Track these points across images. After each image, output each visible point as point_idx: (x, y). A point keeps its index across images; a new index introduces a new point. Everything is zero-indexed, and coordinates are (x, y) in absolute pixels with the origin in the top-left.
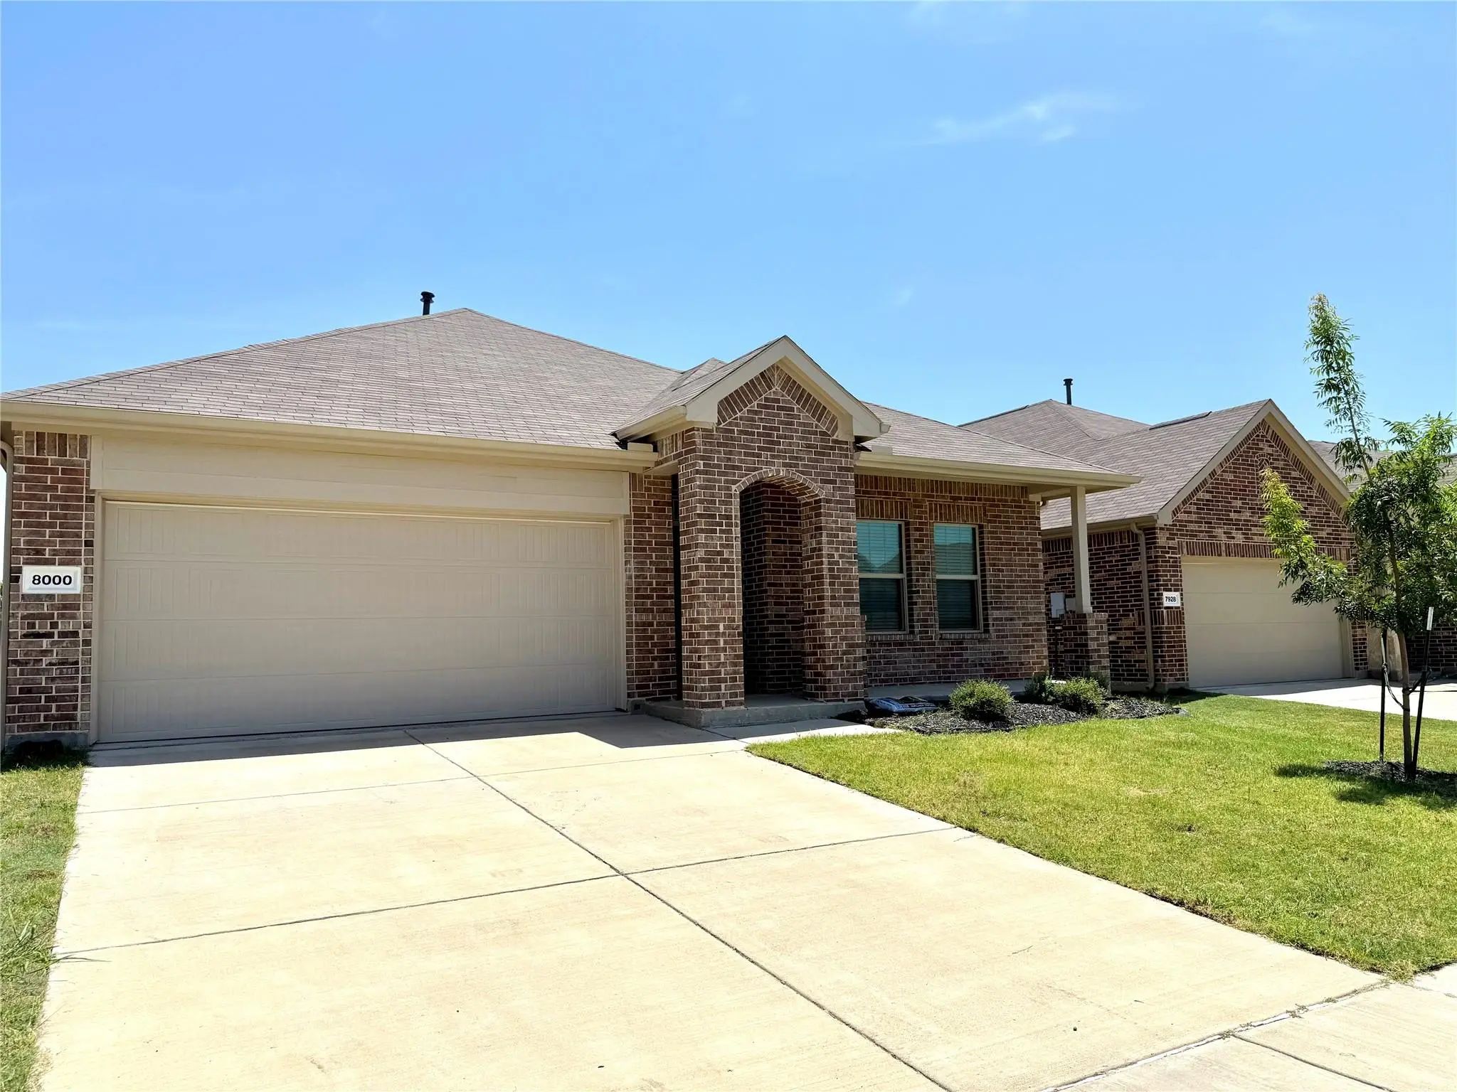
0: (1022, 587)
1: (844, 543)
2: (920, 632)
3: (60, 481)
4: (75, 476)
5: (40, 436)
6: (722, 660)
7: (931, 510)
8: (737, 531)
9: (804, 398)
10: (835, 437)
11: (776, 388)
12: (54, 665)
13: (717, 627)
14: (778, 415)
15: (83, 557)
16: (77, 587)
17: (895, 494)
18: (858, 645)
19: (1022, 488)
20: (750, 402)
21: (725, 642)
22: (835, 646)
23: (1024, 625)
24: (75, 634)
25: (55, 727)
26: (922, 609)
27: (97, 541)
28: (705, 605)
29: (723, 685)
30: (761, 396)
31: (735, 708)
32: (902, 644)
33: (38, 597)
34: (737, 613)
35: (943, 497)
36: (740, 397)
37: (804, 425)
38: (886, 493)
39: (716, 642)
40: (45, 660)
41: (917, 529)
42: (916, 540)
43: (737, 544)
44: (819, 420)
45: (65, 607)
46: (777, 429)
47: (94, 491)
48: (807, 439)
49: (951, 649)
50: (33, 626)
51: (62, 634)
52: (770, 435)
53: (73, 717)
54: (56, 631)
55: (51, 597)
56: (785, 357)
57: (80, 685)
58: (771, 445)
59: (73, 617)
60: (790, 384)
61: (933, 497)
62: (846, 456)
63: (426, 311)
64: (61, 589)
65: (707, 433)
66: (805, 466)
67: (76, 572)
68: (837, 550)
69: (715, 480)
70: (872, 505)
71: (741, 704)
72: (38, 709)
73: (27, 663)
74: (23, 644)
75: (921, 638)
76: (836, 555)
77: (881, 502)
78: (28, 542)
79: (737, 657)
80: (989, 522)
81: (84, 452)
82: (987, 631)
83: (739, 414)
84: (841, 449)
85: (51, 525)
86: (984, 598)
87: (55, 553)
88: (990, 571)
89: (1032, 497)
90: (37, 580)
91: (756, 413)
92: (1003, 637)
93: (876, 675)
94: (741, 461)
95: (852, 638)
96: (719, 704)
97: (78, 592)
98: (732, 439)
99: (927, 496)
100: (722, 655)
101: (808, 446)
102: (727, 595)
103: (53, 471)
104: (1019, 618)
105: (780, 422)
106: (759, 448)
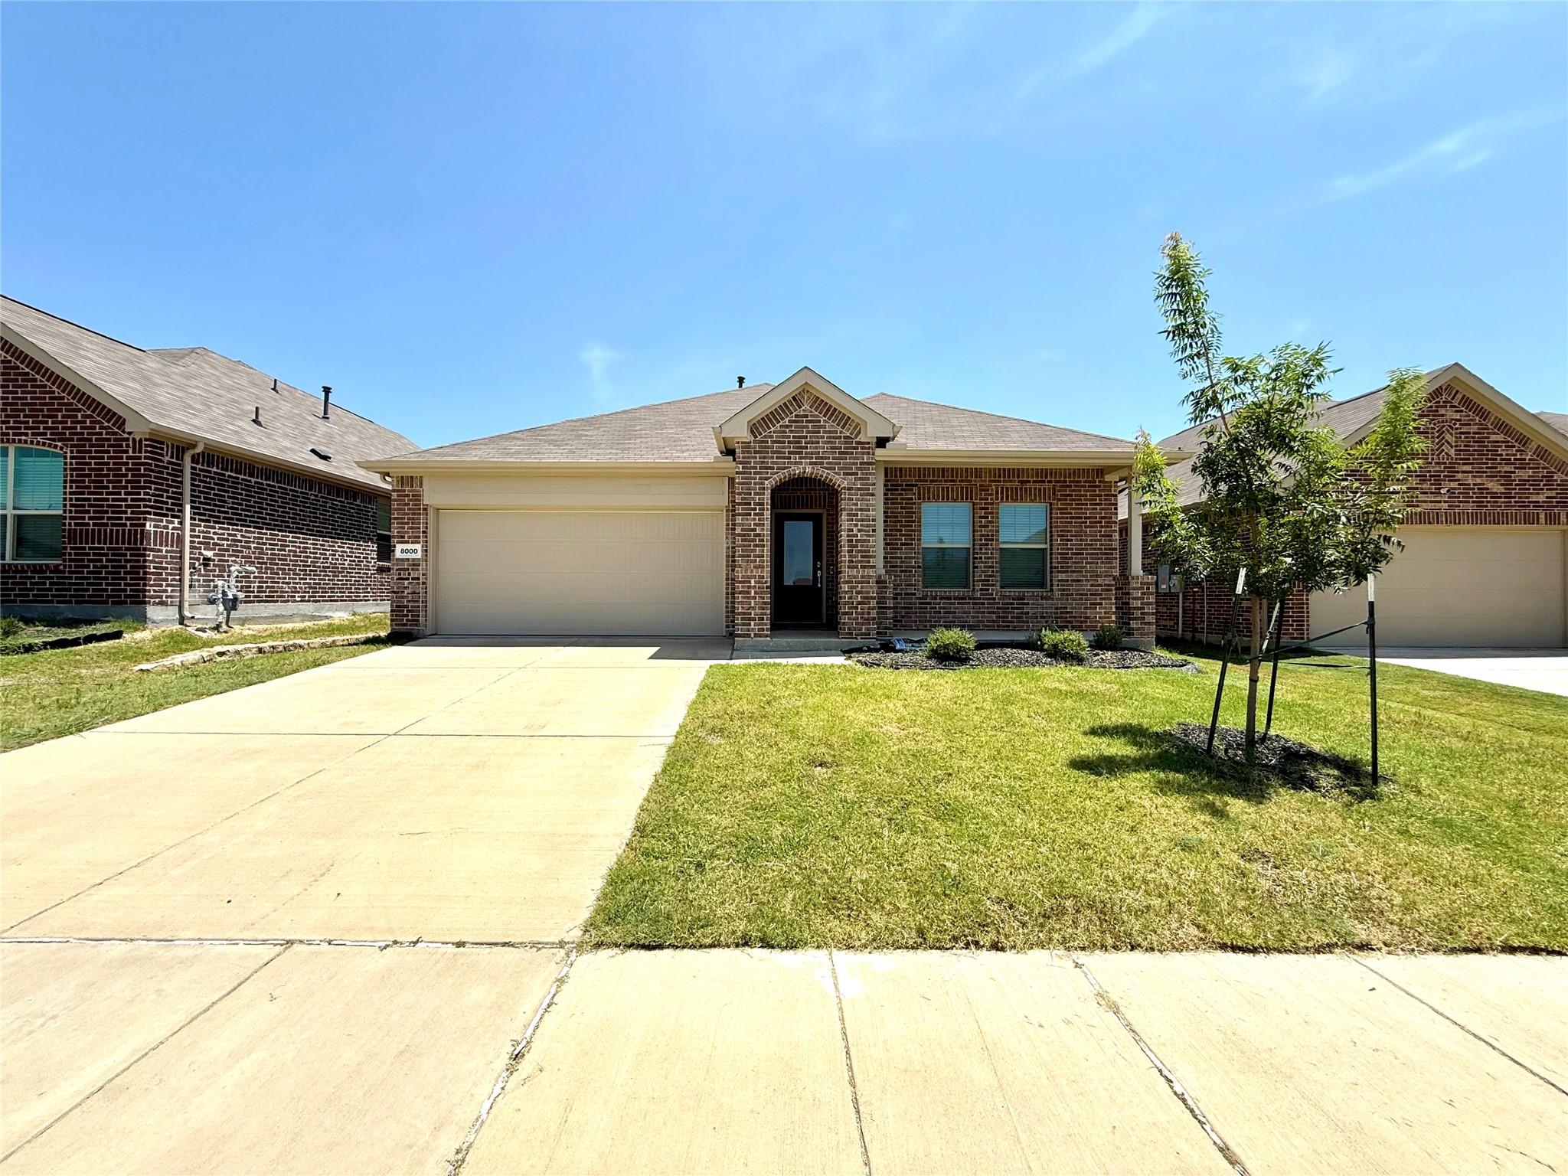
1: (862, 520)
3: (411, 500)
4: (417, 497)
6: (753, 605)
7: (997, 493)
8: (767, 514)
9: (830, 411)
11: (806, 406)
13: (750, 582)
14: (807, 427)
16: (419, 555)
17: (961, 481)
19: (1097, 470)
21: (755, 593)
22: (850, 598)
23: (1092, 585)
24: (418, 579)
25: (410, 625)
26: (983, 572)
27: (430, 531)
28: (740, 566)
29: (752, 623)
31: (762, 639)
32: (962, 599)
34: (767, 573)
36: (774, 416)
37: (830, 432)
38: (953, 481)
39: (748, 593)
40: (406, 591)
41: (982, 509)
42: (981, 517)
43: (767, 524)
45: (414, 565)
46: (806, 437)
50: (400, 574)
51: (413, 579)
52: (798, 442)
53: (418, 621)
55: (408, 559)
56: (807, 383)
58: (799, 449)
59: (418, 570)
61: (1000, 481)
62: (869, 453)
63: (740, 386)
65: (746, 445)
66: (829, 463)
67: (418, 547)
68: (856, 525)
69: (751, 478)
70: (938, 490)
71: (767, 636)
72: (403, 616)
73: (398, 593)
74: (396, 584)
75: (982, 594)
76: (855, 529)
77: (948, 488)
79: (766, 603)
82: (1052, 590)
84: (862, 448)
85: (408, 523)
86: (1051, 563)
88: (1057, 540)
89: (1108, 478)
92: (1068, 595)
93: (935, 622)
94: (773, 463)
95: (868, 592)
96: (749, 636)
97: (419, 557)
98: (766, 447)
99: (994, 481)
100: (753, 601)
101: (832, 448)
102: (758, 559)
103: (408, 495)
104: (1087, 580)
105: (808, 432)
106: (789, 453)
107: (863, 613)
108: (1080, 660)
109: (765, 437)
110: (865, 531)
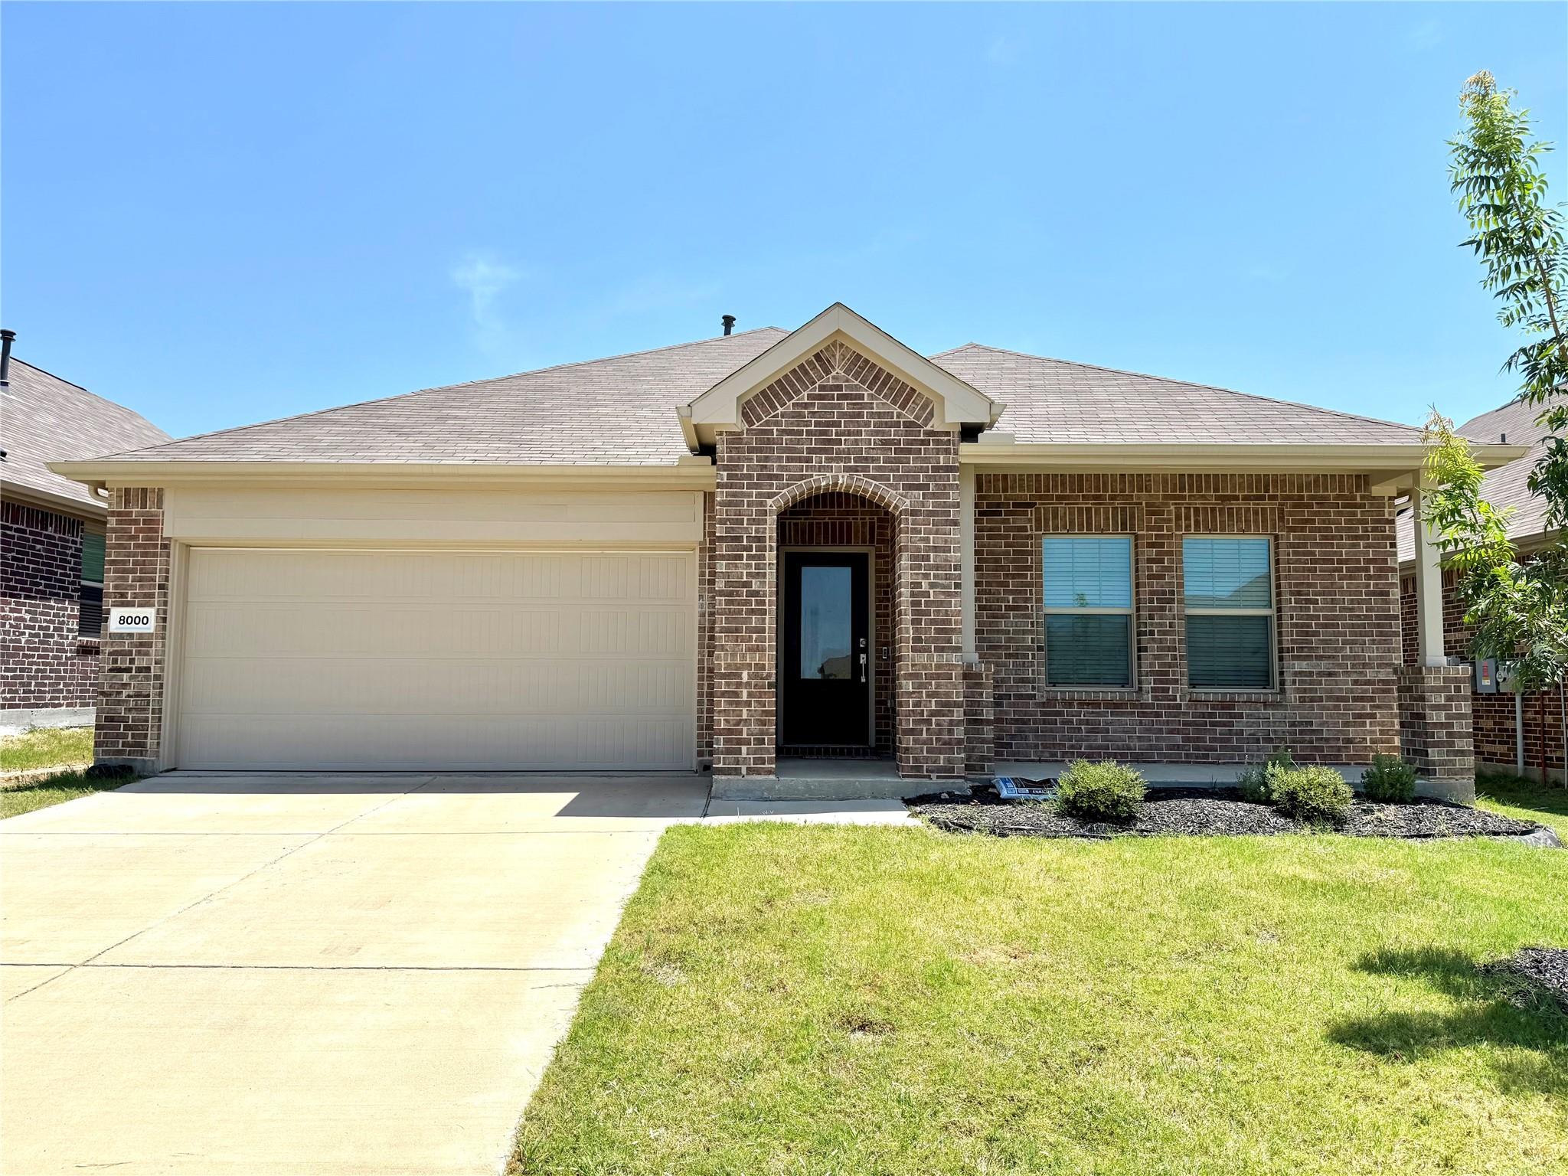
0: (1353, 626)
1: (937, 567)
2: (1154, 690)
3: (141, 530)
4: (152, 524)
5: (127, 490)
6: (745, 717)
7: (1178, 518)
8: (771, 557)
9: (880, 379)
10: (928, 428)
11: (838, 371)
12: (132, 697)
13: (739, 676)
14: (840, 406)
15: (156, 599)
16: (151, 628)
17: (1113, 498)
18: (957, 705)
19: (1358, 477)
20: (798, 392)
21: (750, 695)
22: (917, 704)
23: (1355, 682)
24: (148, 669)
25: (130, 753)
26: (1156, 657)
29: (744, 748)
30: (814, 383)
31: (761, 777)
32: (1116, 706)
33: (121, 636)
34: (769, 660)
35: (1204, 497)
36: (783, 388)
37: (879, 415)
38: (1098, 498)
39: (736, 694)
40: (125, 692)
41: (1151, 545)
42: (1150, 561)
43: (771, 573)
44: (902, 406)
45: (141, 645)
46: (838, 424)
47: (169, 539)
48: (883, 433)
49: (1211, 715)
50: (115, 661)
51: (138, 669)
52: (825, 433)
53: (144, 745)
54: (134, 667)
55: (131, 635)
56: (838, 331)
57: (150, 715)
58: (826, 445)
59: (147, 654)
60: (862, 366)
61: (1183, 497)
62: (947, 452)
63: (727, 332)
64: (138, 629)
65: (735, 438)
66: (879, 469)
67: (150, 612)
68: (926, 576)
69: (743, 495)
70: (1072, 513)
71: (769, 772)
72: (118, 736)
73: (111, 694)
74: (108, 678)
75: (1155, 698)
78: (116, 587)
79: (767, 713)
80: (1291, 529)
81: (160, 506)
82: (1283, 691)
83: (780, 410)
84: (937, 442)
85: (133, 571)
86: (1280, 642)
87: (135, 595)
88: (1290, 602)
89: (1376, 490)
90: (123, 620)
91: (806, 406)
92: (1312, 700)
93: (1072, 747)
94: (780, 468)
96: (737, 772)
97: (152, 631)
98: (769, 441)
99: (1175, 498)
100: (745, 710)
101: (884, 442)
102: (754, 636)
103: (136, 522)
104: (1346, 673)
105: (842, 415)
106: (809, 451)
107: (940, 732)
108: (1337, 822)
109: (767, 423)
110: (944, 587)
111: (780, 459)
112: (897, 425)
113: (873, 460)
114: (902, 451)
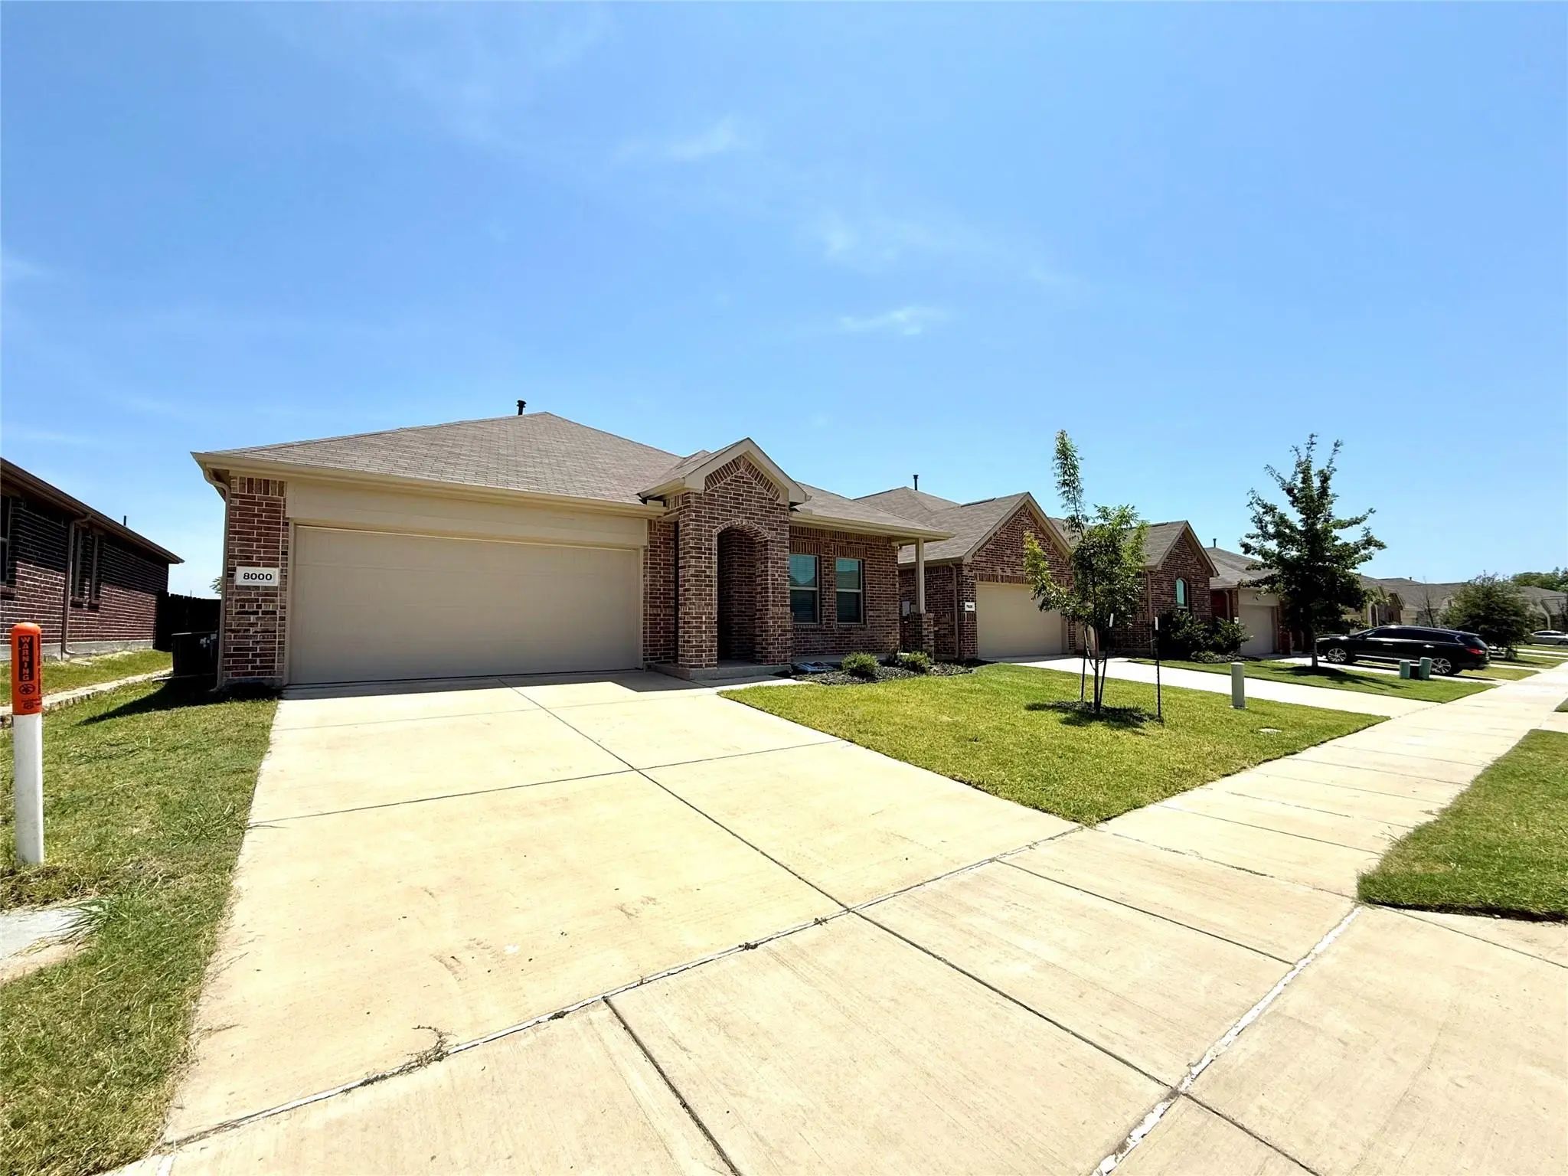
0: (886, 597)
3: (264, 511)
4: (275, 509)
5: (250, 481)
6: (704, 639)
7: (835, 550)
8: (715, 558)
9: (759, 477)
10: (778, 502)
11: (742, 470)
12: (259, 632)
13: (701, 618)
14: (743, 487)
15: (280, 562)
16: (276, 582)
17: (813, 539)
18: (789, 631)
19: (888, 538)
20: (726, 477)
21: (706, 627)
22: (774, 631)
24: (274, 613)
25: (259, 674)
26: (827, 609)
27: (290, 552)
28: (694, 604)
29: (704, 654)
31: (711, 668)
33: (248, 588)
34: (714, 610)
35: (842, 542)
36: (719, 474)
37: (759, 493)
38: (809, 538)
40: (253, 630)
42: (825, 568)
43: (715, 567)
44: (768, 491)
45: (267, 595)
46: (742, 495)
47: (288, 518)
48: (760, 502)
49: (844, 634)
50: (244, 607)
51: (264, 613)
52: (738, 499)
53: (272, 667)
54: (260, 610)
55: (257, 588)
56: (748, 451)
57: (277, 646)
58: (738, 505)
59: (273, 601)
60: (750, 467)
61: (836, 541)
63: (520, 413)
64: (265, 583)
65: (698, 496)
66: (758, 519)
67: (275, 572)
69: (702, 526)
70: (799, 545)
71: (714, 666)
72: (247, 662)
73: (239, 631)
74: (236, 619)
75: (826, 627)
76: (777, 575)
77: (805, 543)
78: (241, 551)
81: (281, 493)
82: (865, 623)
83: (718, 485)
84: (781, 509)
85: (258, 540)
86: (864, 603)
87: (261, 559)
90: (247, 576)
91: (729, 484)
94: (718, 514)
95: (785, 626)
96: (701, 666)
97: (276, 585)
98: (713, 500)
99: (832, 541)
100: (704, 635)
101: (761, 507)
103: (260, 504)
104: (884, 616)
105: (744, 491)
107: (782, 644)
108: (925, 672)
109: (713, 491)
111: (718, 509)
112: (765, 499)
113: (757, 515)
114: (768, 512)
